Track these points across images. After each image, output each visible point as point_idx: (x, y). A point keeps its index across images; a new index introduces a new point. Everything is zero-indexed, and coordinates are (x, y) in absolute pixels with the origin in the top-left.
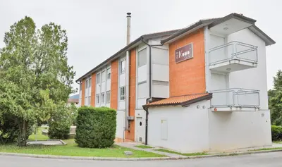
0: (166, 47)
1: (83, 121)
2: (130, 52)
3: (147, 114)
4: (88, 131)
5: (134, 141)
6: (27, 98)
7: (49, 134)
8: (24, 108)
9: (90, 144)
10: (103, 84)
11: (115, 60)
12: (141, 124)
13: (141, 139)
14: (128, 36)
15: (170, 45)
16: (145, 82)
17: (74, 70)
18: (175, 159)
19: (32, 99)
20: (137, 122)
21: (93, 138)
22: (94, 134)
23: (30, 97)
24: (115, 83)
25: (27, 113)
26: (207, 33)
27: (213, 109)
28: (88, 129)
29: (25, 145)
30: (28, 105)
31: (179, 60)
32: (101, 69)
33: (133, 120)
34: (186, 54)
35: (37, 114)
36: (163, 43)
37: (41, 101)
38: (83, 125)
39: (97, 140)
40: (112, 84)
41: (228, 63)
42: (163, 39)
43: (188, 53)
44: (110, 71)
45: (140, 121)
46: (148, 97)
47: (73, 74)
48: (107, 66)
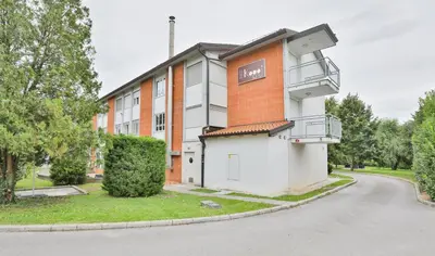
0: (224, 64)
1: (120, 157)
2: (174, 67)
3: (204, 147)
4: (128, 173)
5: (180, 182)
6: (16, 111)
7: (53, 177)
8: (10, 130)
9: (132, 191)
10: (127, 112)
11: (147, 80)
12: (191, 161)
13: (191, 180)
14: (171, 47)
15: (229, 62)
16: (200, 106)
17: (98, 80)
18: (286, 208)
19: (26, 115)
20: (185, 159)
21: (137, 182)
22: (137, 176)
23: (23, 109)
24: (146, 109)
25: (18, 140)
26: (286, 47)
27: (294, 141)
28: (127, 168)
29: (14, 201)
30: (19, 124)
31: (242, 81)
32: (124, 93)
33: (179, 157)
34: (255, 72)
35: (40, 143)
36: (221, 58)
37: (46, 118)
38: (119, 162)
39: (143, 185)
40: (142, 111)
41: (317, 84)
42: (222, 54)
43: (259, 71)
44: (138, 95)
45: (189, 156)
46: (205, 125)
47: (98, 86)
48: (133, 88)
